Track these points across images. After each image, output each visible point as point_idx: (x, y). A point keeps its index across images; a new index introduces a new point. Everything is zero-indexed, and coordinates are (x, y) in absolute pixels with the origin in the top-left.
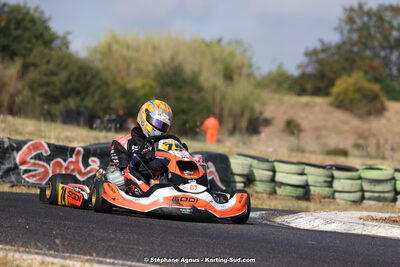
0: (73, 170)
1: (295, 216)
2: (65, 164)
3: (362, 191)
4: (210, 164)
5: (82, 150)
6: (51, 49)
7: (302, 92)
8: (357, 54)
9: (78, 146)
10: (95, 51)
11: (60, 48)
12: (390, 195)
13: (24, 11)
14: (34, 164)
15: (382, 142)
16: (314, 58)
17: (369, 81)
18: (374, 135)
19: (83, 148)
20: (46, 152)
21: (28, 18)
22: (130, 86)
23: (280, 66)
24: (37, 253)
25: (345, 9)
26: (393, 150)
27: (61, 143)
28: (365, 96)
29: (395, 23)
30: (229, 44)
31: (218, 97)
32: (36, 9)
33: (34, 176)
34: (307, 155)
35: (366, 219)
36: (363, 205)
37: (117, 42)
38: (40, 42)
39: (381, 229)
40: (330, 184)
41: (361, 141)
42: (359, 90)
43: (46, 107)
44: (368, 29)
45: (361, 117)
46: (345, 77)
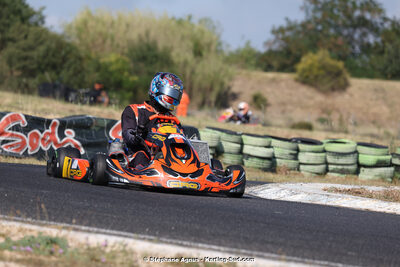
0: (49, 141)
1: (262, 187)
2: (42, 136)
3: (327, 163)
5: (58, 122)
6: (29, 25)
7: (269, 68)
8: (321, 31)
9: (55, 118)
10: (70, 27)
11: (36, 24)
12: (353, 168)
14: (12, 135)
15: (345, 117)
16: (280, 36)
17: (333, 58)
18: (338, 110)
19: (59, 120)
20: (23, 123)
23: (248, 43)
24: (15, 220)
26: (355, 124)
27: (38, 115)
28: (329, 73)
30: (200, 22)
31: (188, 72)
33: (11, 146)
34: (273, 129)
35: (330, 190)
36: (326, 177)
37: (92, 18)
38: (18, 18)
39: (345, 200)
40: (295, 157)
41: (325, 116)
42: (323, 67)
43: (24, 80)
44: (331, 10)
45: (325, 92)
46: (311, 54)
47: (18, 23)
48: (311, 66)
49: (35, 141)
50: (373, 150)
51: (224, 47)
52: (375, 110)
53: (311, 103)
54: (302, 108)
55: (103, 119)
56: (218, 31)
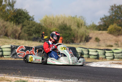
0: (32, 53)
1: (92, 63)
2: (30, 52)
3: (114, 56)
4: (70, 50)
6: (30, 21)
7: (100, 30)
8: (114, 19)
10: (42, 21)
11: (32, 20)
12: (121, 57)
13: (21, 10)
14: (21, 52)
16: (103, 20)
17: (118, 26)
18: (120, 41)
19: (35, 47)
21: (23, 12)
22: (51, 30)
23: (93, 23)
25: (111, 6)
27: (29, 46)
28: (117, 30)
30: (79, 17)
31: (76, 32)
32: (25, 10)
33: (21, 55)
36: (114, 60)
37: (48, 18)
38: (26, 19)
39: (115, 66)
40: (104, 54)
42: (115, 29)
44: (117, 12)
45: (116, 36)
46: (111, 25)
47: (26, 20)
48: (112, 28)
51: (86, 24)
53: (112, 39)
54: (110, 41)
56: (85, 20)
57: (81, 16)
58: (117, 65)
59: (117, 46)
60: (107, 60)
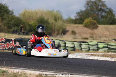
2: (9, 44)
3: (89, 48)
6: (9, 14)
7: (76, 23)
8: (90, 13)
10: (21, 15)
11: (11, 14)
12: (97, 49)
13: (1, 5)
14: (1, 44)
15: (97, 35)
16: (79, 14)
17: (93, 20)
18: (95, 34)
19: (14, 39)
20: (4, 41)
21: (3, 6)
22: (30, 23)
23: (69, 17)
25: (86, 1)
27: (9, 38)
28: (92, 24)
29: (100, 4)
32: (5, 4)
33: (1, 47)
34: (76, 40)
36: (89, 52)
37: (27, 12)
41: (92, 36)
42: (90, 22)
44: (93, 7)
45: (91, 29)
46: (87, 19)
47: (6, 14)
48: (87, 22)
49: (8, 45)
50: (102, 44)
51: (63, 18)
52: (105, 33)
54: (85, 34)
55: (26, 39)
56: (61, 14)
57: (58, 11)
58: (92, 56)
59: (92, 38)
60: (83, 52)
